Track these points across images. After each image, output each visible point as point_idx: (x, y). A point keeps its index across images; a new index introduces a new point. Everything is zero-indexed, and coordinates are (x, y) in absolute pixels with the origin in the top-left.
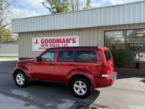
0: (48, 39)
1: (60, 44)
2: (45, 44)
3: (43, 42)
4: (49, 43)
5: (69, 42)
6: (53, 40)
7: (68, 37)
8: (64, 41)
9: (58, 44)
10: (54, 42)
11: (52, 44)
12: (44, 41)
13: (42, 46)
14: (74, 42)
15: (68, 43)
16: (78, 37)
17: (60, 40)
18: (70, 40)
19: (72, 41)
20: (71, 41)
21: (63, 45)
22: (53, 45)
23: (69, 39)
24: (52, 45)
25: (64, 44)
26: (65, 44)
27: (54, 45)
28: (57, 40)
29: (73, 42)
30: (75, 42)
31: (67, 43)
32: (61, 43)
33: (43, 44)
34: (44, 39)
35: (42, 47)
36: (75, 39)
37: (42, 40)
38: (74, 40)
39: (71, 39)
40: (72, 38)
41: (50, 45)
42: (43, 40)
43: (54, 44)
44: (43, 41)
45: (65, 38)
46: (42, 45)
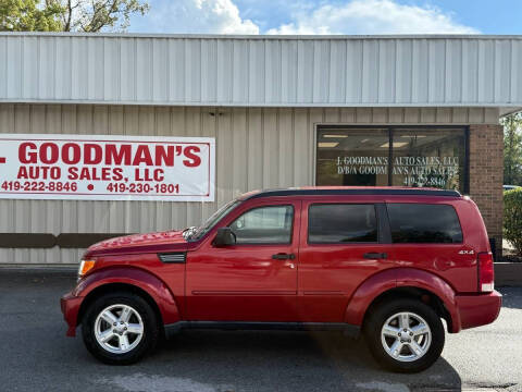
0: (60, 145)
1: (122, 166)
2: (40, 163)
3: (33, 156)
4: (66, 160)
5: (170, 162)
6: (88, 147)
7: (166, 141)
8: (143, 156)
9: (113, 166)
10: (93, 158)
11: (81, 165)
12: (37, 151)
13: (22, 173)
14: (192, 161)
15: (163, 166)
16: (212, 141)
17: (126, 149)
18: (176, 153)
19: (183, 157)
20: (179, 159)
21: (137, 171)
22: (85, 169)
23: (171, 149)
24: (79, 173)
25: (147, 171)
26: (152, 169)
27: (94, 170)
28: (111, 148)
29: (187, 163)
30: (197, 162)
31: (158, 163)
32: (128, 163)
33: (27, 166)
34: (39, 144)
35: (22, 181)
36: (197, 150)
37: (22, 148)
38: (192, 151)
39: (179, 149)
40: (184, 146)
41: (70, 170)
42: (33, 147)
43: (90, 167)
44: (28, 150)
45: (152, 142)
46: (23, 168)
